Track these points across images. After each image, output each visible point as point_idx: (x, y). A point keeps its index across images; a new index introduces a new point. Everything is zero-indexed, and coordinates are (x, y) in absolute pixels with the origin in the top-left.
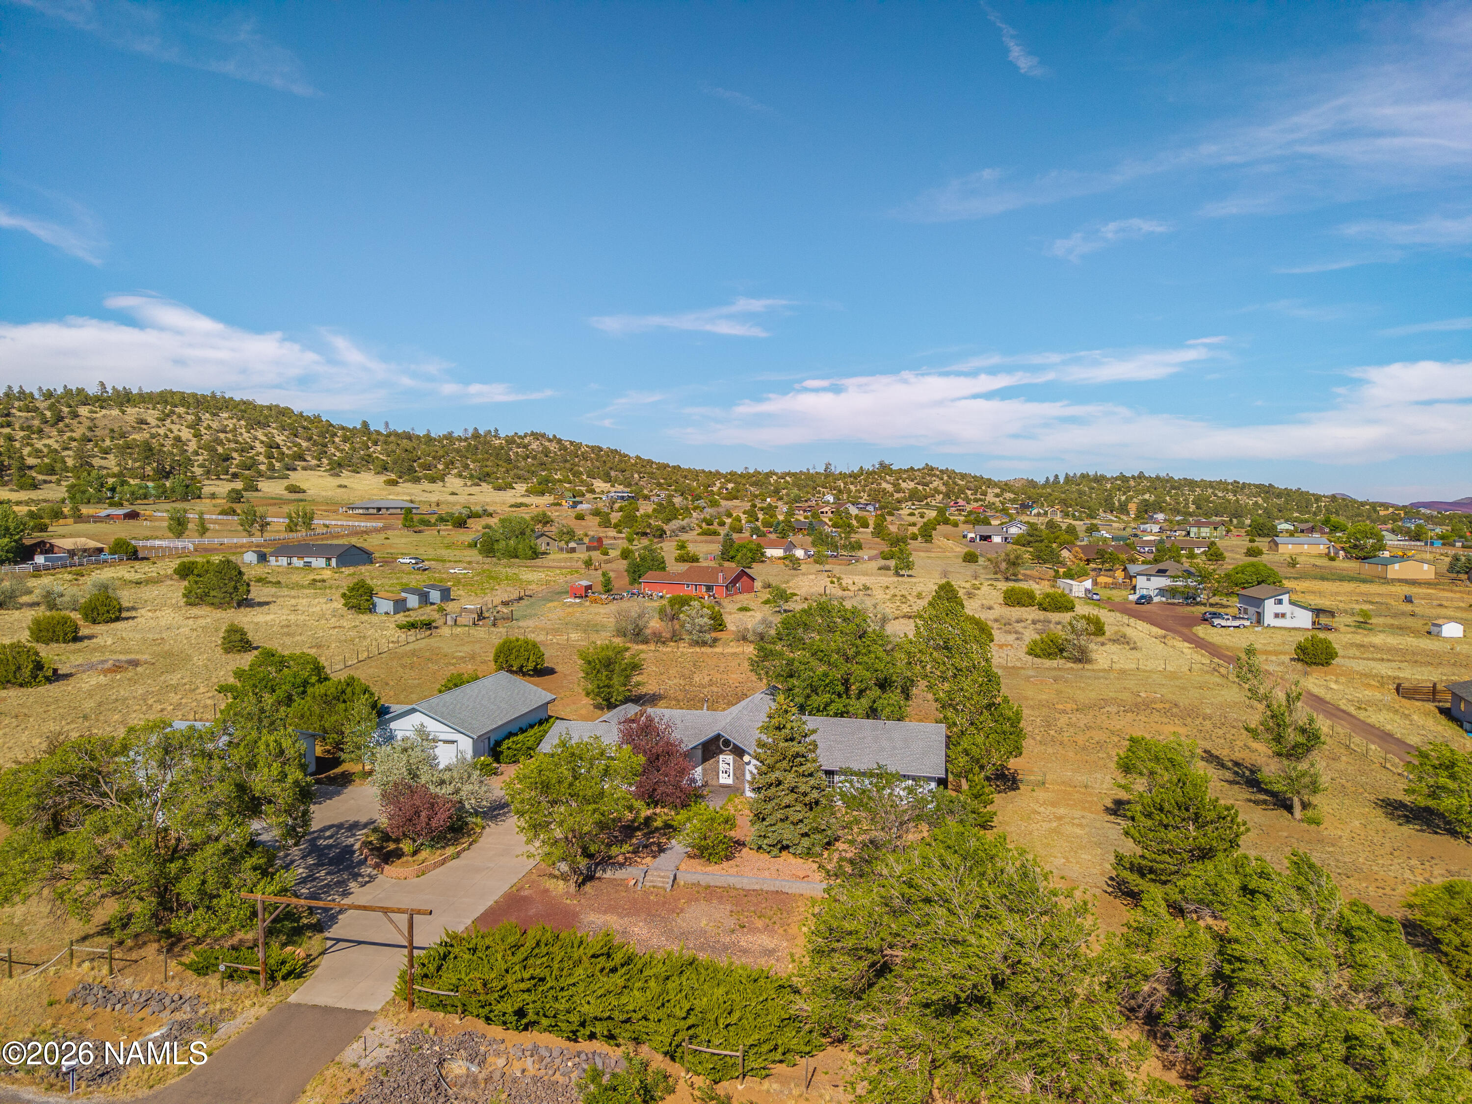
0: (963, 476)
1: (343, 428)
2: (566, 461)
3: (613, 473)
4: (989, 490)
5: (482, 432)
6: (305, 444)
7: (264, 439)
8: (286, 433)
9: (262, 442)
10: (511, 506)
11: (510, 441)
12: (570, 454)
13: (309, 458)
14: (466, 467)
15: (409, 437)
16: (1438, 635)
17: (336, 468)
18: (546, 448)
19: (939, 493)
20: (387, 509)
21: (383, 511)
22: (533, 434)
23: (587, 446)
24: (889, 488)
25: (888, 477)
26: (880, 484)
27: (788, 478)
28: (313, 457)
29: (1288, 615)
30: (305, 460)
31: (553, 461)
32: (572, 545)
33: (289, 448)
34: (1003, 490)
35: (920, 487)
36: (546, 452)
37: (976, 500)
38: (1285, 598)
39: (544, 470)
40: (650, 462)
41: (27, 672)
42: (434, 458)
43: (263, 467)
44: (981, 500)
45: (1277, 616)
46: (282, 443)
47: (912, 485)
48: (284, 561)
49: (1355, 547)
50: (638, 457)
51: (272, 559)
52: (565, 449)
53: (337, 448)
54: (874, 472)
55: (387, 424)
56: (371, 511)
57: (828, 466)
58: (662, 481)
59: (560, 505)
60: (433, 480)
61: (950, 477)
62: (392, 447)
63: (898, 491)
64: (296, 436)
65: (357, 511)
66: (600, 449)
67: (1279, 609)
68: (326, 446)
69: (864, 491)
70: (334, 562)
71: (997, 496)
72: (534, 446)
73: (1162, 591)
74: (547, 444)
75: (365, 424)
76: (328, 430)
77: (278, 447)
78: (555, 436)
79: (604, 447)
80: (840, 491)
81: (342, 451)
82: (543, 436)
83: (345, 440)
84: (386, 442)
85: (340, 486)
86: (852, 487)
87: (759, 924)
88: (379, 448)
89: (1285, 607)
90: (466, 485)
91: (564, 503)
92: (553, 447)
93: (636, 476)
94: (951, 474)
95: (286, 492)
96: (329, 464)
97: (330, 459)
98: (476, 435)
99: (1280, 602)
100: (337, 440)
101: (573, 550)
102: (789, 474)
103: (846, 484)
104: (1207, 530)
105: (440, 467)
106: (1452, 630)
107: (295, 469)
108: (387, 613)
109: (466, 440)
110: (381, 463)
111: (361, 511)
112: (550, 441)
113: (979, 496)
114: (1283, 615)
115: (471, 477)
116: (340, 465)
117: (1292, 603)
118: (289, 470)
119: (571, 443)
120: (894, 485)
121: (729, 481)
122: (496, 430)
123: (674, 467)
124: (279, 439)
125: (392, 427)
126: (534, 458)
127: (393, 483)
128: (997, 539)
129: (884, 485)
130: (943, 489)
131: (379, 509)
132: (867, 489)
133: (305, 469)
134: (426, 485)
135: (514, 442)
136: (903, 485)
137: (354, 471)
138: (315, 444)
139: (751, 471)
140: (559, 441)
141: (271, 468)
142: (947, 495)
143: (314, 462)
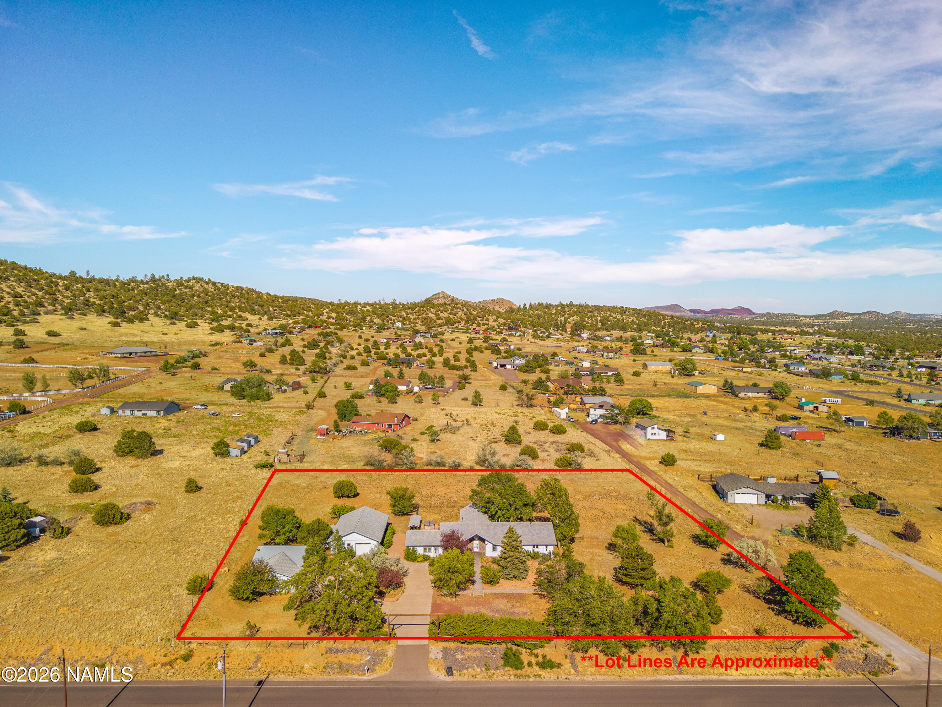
2: (222, 299)
3: (256, 307)
4: (490, 318)
5: (157, 277)
6: (40, 294)
7: (8, 290)
8: (23, 284)
9: (8, 293)
10: (212, 345)
11: (180, 283)
12: (223, 293)
13: (46, 304)
14: (159, 307)
16: (715, 440)
17: (69, 311)
18: (204, 288)
19: (462, 320)
20: (136, 353)
21: (133, 354)
22: (194, 278)
23: (233, 287)
24: (433, 316)
25: (432, 310)
26: (427, 314)
27: (368, 308)
28: (49, 304)
29: (657, 434)
30: (44, 306)
31: (212, 299)
32: (284, 388)
33: (29, 297)
34: (498, 317)
35: (451, 316)
36: (206, 292)
37: (484, 325)
38: (656, 426)
39: (209, 306)
40: (276, 297)
42: (135, 302)
43: (16, 313)
44: (486, 324)
45: (652, 434)
46: (23, 293)
47: (446, 315)
48: (128, 413)
49: (683, 370)
50: (268, 294)
52: (219, 289)
53: (63, 296)
54: (423, 306)
55: (88, 272)
56: (126, 355)
57: (393, 300)
58: (289, 312)
59: (241, 342)
60: (141, 321)
61: (467, 309)
62: (102, 293)
63: (439, 319)
64: (31, 287)
65: (115, 355)
66: (242, 289)
67: (653, 431)
68: (55, 294)
69: (419, 319)
70: (162, 413)
71: (495, 321)
72: (197, 287)
73: (601, 416)
74: (205, 285)
76: (51, 280)
77: (21, 297)
78: (209, 280)
79: (244, 287)
80: (404, 319)
81: (67, 297)
82: (202, 279)
83: (67, 288)
84: (96, 290)
85: (81, 329)
86: (411, 316)
87: (518, 604)
88: (92, 294)
89: (656, 431)
90: (166, 324)
91: (243, 341)
92: (210, 288)
93: (271, 309)
94: (468, 306)
95: (46, 336)
96: (62, 309)
97: (61, 305)
98: (153, 279)
99: (653, 428)
100: (60, 288)
101: (285, 391)
103: (407, 314)
104: (612, 354)
105: (141, 308)
106: (720, 437)
107: (39, 314)
108: (237, 456)
109: (147, 283)
110: (98, 307)
111: (119, 355)
112: (207, 283)
113: (485, 322)
114: (655, 434)
115: (166, 316)
116: (70, 310)
117: (658, 428)
118: (35, 315)
119: (222, 284)
120: (437, 315)
121: (331, 311)
122: (168, 276)
124: (20, 290)
125: (92, 274)
126: (199, 296)
127: (117, 325)
128: (509, 367)
129: (430, 315)
130: (464, 317)
131: (131, 354)
132: (420, 317)
133: (46, 313)
134: (138, 324)
135: (183, 285)
136: (441, 315)
137: (82, 314)
138: (47, 293)
139: (343, 302)
140: (214, 284)
141: (22, 314)
142: (467, 322)
143: (51, 308)
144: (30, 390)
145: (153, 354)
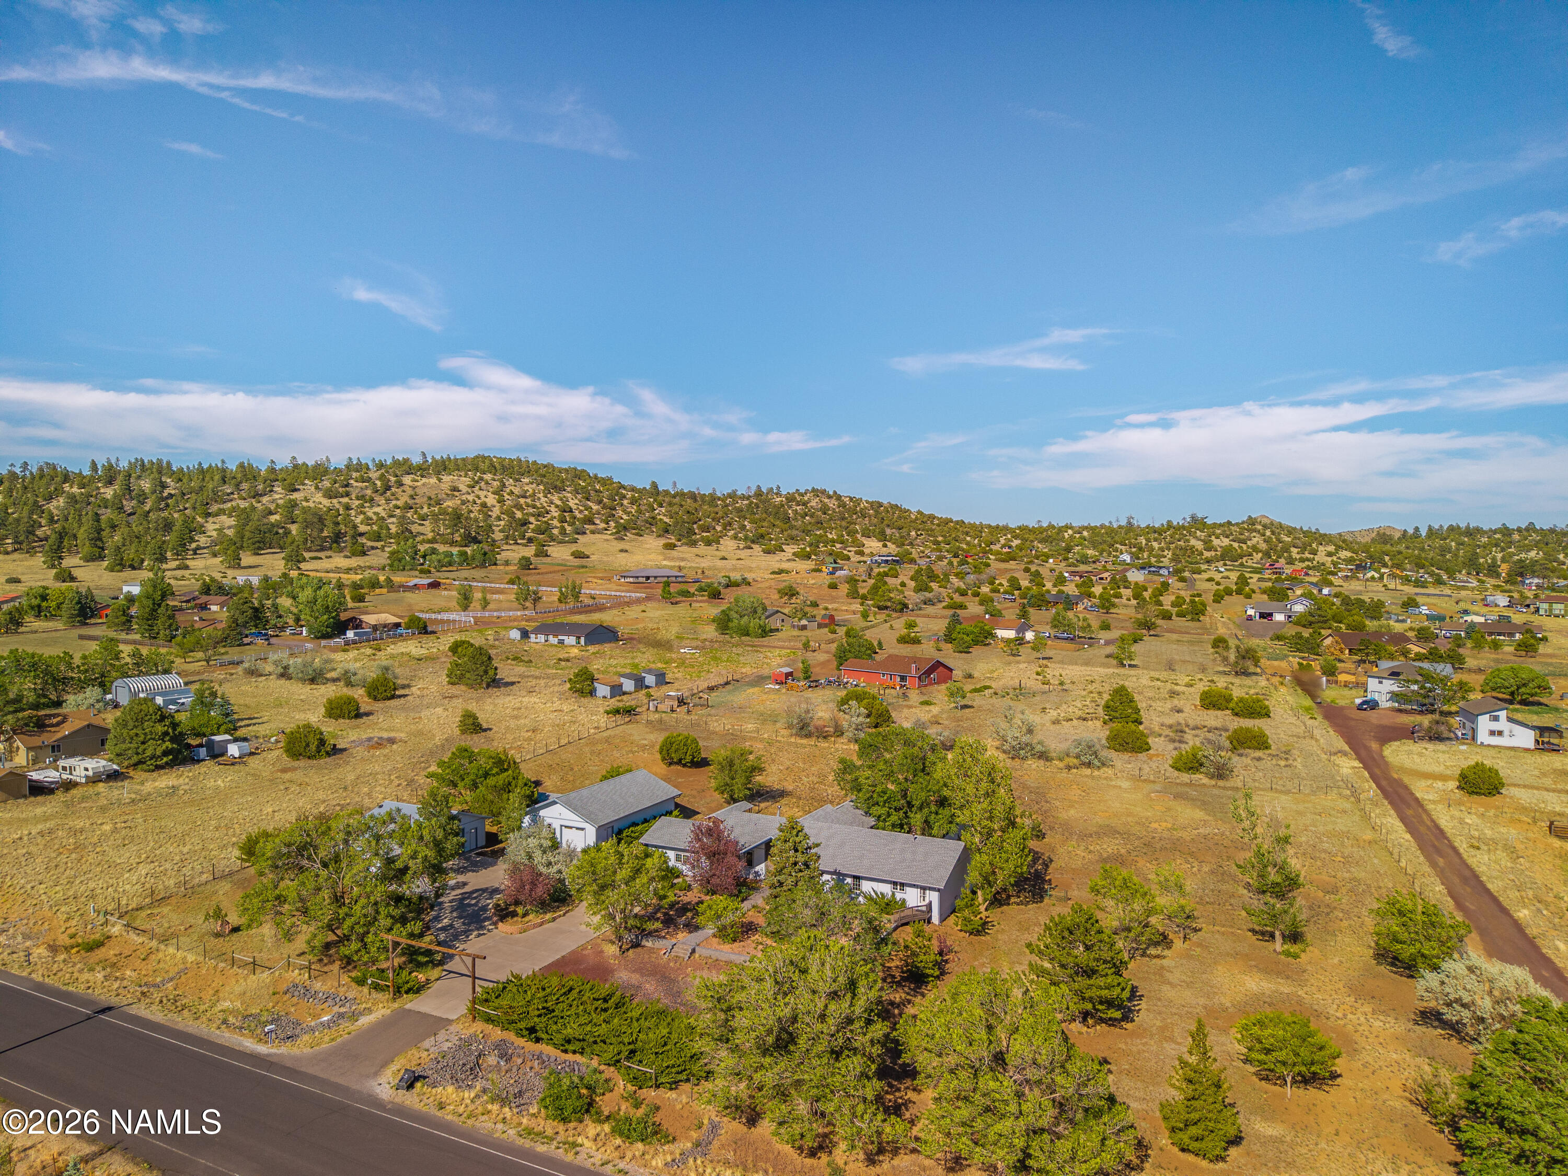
0: (1291, 531)
1: (633, 489)
2: (843, 519)
3: (888, 531)
4: (1321, 548)
5: (764, 490)
6: (595, 507)
7: (559, 503)
8: (579, 496)
9: (557, 506)
10: (773, 573)
11: (790, 498)
12: (849, 510)
13: (598, 522)
14: (743, 527)
15: (693, 496)
17: (621, 531)
18: (825, 505)
19: (1258, 551)
20: (656, 577)
21: (652, 579)
22: (814, 490)
23: (867, 502)
24: (1199, 545)
25: (1199, 533)
26: (1188, 541)
27: (1085, 533)
28: (602, 521)
29: (1506, 733)
30: (594, 524)
31: (831, 519)
32: (804, 622)
33: (581, 512)
34: (1339, 548)
35: (1236, 545)
36: (825, 510)
37: (1302, 560)
38: (1502, 715)
39: (819, 529)
40: (932, 517)
41: (313, 747)
42: (713, 519)
43: (555, 531)
44: (1308, 560)
45: (1492, 733)
46: (574, 507)
47: (1226, 542)
48: (542, 638)
50: (919, 512)
51: (533, 636)
52: (844, 505)
53: (624, 511)
54: (1183, 527)
55: (675, 483)
56: (641, 580)
57: (1129, 519)
59: (820, 571)
60: (708, 543)
61: (1273, 533)
62: (676, 508)
63: (1209, 549)
64: (588, 499)
65: (627, 580)
66: (881, 505)
67: (1496, 726)
68: (615, 509)
69: (1169, 549)
70: (582, 640)
71: (1330, 554)
72: (813, 503)
73: (1394, 696)
74: (826, 500)
75: (654, 485)
76: (617, 491)
77: (571, 511)
78: (835, 492)
79: (885, 502)
80: (1141, 549)
81: (628, 513)
82: (824, 492)
83: (633, 501)
84: (670, 504)
85: (622, 551)
86: (1155, 545)
88: (663, 510)
89: (1503, 724)
90: (738, 548)
91: (824, 569)
92: (832, 504)
93: (913, 533)
94: (1276, 528)
95: (570, 558)
96: (615, 527)
97: (617, 522)
98: (759, 493)
99: (1496, 719)
100: (625, 502)
101: (804, 628)
102: (1085, 528)
103: (1148, 540)
104: (1561, 606)
105: (719, 528)
107: (584, 533)
108: (604, 697)
109: (748, 498)
110: (663, 526)
111: (631, 580)
112: (830, 497)
113: (1307, 555)
114: (1500, 733)
115: (746, 539)
116: (625, 528)
117: (1510, 720)
118: (578, 534)
119: (851, 499)
120: (1205, 542)
121: (1016, 537)
122: (778, 488)
123: (957, 522)
124: (572, 503)
125: (679, 487)
126: (812, 516)
127: (671, 547)
128: (1279, 617)
129: (1193, 542)
130: (1263, 546)
131: (648, 578)
132: (1172, 546)
133: (593, 532)
134: (702, 549)
135: (794, 499)
136: (1216, 542)
137: (637, 534)
138: (605, 507)
139: (1045, 525)
140: (839, 498)
141: (563, 532)
142: (1267, 554)
143: (603, 525)
144: (465, 608)
145: (680, 579)
